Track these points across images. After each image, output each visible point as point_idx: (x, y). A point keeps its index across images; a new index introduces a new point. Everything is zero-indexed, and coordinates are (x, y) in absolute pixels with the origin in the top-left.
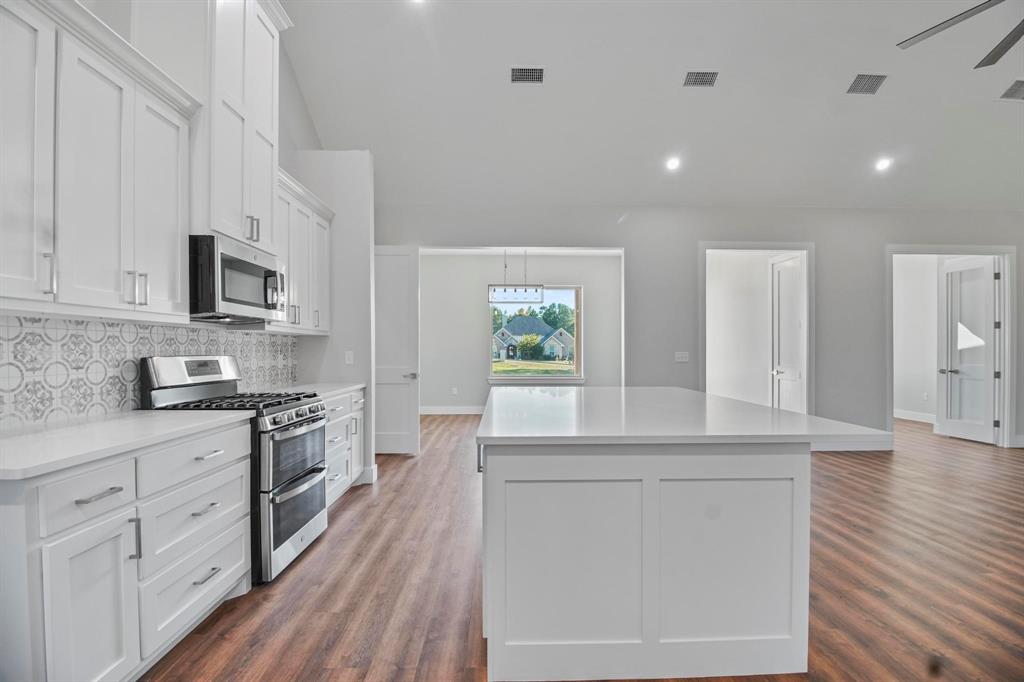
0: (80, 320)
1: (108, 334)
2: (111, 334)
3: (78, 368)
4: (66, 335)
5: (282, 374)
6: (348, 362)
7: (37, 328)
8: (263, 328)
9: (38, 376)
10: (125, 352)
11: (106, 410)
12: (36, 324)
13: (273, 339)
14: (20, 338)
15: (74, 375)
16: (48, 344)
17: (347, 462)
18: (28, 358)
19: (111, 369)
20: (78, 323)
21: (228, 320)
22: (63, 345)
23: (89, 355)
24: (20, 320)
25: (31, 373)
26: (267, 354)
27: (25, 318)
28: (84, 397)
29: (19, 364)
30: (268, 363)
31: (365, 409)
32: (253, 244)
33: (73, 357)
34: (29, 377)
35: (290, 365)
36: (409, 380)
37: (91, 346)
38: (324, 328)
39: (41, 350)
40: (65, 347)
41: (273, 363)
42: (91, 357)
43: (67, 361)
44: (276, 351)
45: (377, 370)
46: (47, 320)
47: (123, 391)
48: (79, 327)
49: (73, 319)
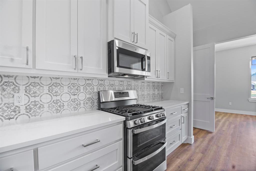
0: (76, 78)
1: (87, 83)
2: (88, 83)
3: (74, 95)
4: (70, 83)
5: (157, 96)
6: (181, 92)
7: (58, 81)
8: (144, 80)
9: (58, 98)
10: (94, 89)
11: (86, 109)
12: (57, 80)
13: (154, 84)
14: (51, 85)
15: (73, 97)
16: (62, 87)
17: (179, 135)
18: (54, 92)
19: (88, 95)
20: (74, 79)
21: (127, 76)
22: (69, 87)
23: (79, 90)
24: (51, 78)
25: (55, 97)
26: (151, 89)
27: (53, 78)
28: (77, 105)
29: (51, 94)
30: (151, 92)
31: (189, 112)
32: (135, 44)
33: (72, 91)
34: (55, 98)
35: (160, 93)
36: (210, 100)
37: (80, 87)
38: (171, 79)
39: (60, 89)
40: (69, 88)
41: (154, 92)
42: (80, 91)
43: (70, 92)
44: (155, 88)
45: (194, 95)
46: (62, 78)
47: (93, 103)
48: (75, 80)
49: (72, 78)
